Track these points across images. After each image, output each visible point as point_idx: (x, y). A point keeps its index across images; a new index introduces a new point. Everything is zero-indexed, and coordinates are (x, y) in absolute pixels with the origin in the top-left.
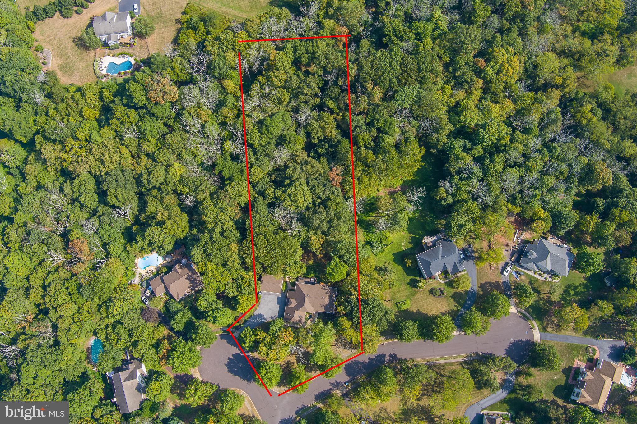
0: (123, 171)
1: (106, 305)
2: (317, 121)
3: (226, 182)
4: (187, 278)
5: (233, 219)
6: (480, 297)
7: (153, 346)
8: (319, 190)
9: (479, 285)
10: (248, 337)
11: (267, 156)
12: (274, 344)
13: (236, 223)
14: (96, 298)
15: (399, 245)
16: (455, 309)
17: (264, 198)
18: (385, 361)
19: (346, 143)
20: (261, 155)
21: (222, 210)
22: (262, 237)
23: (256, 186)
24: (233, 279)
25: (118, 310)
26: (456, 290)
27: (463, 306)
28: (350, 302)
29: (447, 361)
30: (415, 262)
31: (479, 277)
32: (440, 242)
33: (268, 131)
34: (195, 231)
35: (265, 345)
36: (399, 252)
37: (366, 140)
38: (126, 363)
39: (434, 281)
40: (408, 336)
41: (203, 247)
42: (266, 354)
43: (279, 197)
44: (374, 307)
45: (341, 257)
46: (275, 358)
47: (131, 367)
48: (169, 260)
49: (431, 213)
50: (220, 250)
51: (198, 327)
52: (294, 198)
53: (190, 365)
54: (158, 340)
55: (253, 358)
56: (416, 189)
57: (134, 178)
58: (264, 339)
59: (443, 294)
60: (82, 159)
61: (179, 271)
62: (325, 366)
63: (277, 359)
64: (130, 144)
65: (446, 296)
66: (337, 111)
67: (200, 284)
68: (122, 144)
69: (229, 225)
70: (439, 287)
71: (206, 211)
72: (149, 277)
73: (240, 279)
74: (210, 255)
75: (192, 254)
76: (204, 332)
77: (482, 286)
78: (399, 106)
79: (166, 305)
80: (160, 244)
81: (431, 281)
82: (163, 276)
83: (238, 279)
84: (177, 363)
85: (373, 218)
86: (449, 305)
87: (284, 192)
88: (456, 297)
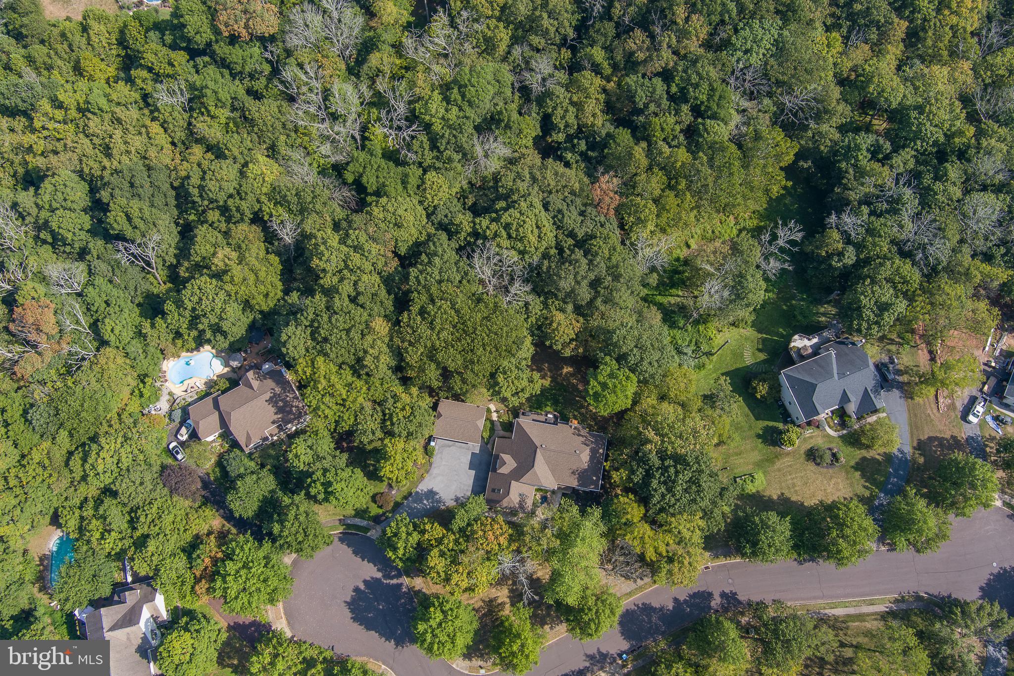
0: (149, 168)
1: (84, 451)
2: (567, 88)
3: (369, 199)
4: (270, 401)
5: (379, 273)
6: (919, 469)
7: (184, 550)
8: (572, 219)
9: (915, 444)
10: (404, 535)
11: (459, 149)
12: (462, 552)
13: (387, 281)
14: (63, 434)
15: (737, 355)
16: (867, 494)
17: (450, 235)
18: (710, 608)
19: (624, 136)
20: (446, 149)
21: (357, 248)
22: (446, 305)
23: (433, 213)
24: (375, 402)
25: (108, 459)
26: (864, 453)
27: (882, 487)
28: (643, 460)
29: (852, 611)
30: (776, 388)
31: (914, 426)
32: (831, 346)
33: (463, 96)
34: (294, 297)
35: (442, 554)
36: (737, 370)
37: (668, 129)
38: (120, 588)
39: (817, 432)
40: (770, 546)
41: (311, 326)
42: (443, 575)
43: (485, 232)
44: (701, 472)
45: (621, 359)
46: (464, 585)
47: (131, 597)
48: (235, 364)
49: (802, 293)
50: (348, 331)
51: (288, 506)
52: (517, 230)
53: (264, 596)
54: (197, 537)
55: (410, 589)
56: (785, 224)
57: (173, 187)
58: (440, 541)
59: (837, 460)
60: (65, 145)
61: (255, 384)
62: (582, 610)
63: (470, 589)
64: (170, 119)
65: (843, 466)
66: (608, 71)
67: (299, 416)
68: (154, 119)
69: (370, 282)
70: (827, 446)
71: (322, 248)
72: (190, 400)
73: (391, 401)
74: (326, 340)
75: (284, 338)
76: (302, 518)
77: (921, 446)
78: (738, 61)
79: (220, 464)
80: (214, 320)
81: (809, 432)
82: (219, 396)
83: (385, 400)
84: (234, 588)
85: (679, 299)
86: (851, 485)
87: (496, 220)
88: (865, 467)
